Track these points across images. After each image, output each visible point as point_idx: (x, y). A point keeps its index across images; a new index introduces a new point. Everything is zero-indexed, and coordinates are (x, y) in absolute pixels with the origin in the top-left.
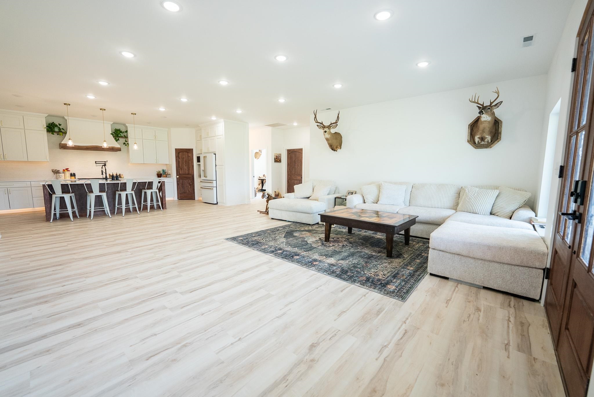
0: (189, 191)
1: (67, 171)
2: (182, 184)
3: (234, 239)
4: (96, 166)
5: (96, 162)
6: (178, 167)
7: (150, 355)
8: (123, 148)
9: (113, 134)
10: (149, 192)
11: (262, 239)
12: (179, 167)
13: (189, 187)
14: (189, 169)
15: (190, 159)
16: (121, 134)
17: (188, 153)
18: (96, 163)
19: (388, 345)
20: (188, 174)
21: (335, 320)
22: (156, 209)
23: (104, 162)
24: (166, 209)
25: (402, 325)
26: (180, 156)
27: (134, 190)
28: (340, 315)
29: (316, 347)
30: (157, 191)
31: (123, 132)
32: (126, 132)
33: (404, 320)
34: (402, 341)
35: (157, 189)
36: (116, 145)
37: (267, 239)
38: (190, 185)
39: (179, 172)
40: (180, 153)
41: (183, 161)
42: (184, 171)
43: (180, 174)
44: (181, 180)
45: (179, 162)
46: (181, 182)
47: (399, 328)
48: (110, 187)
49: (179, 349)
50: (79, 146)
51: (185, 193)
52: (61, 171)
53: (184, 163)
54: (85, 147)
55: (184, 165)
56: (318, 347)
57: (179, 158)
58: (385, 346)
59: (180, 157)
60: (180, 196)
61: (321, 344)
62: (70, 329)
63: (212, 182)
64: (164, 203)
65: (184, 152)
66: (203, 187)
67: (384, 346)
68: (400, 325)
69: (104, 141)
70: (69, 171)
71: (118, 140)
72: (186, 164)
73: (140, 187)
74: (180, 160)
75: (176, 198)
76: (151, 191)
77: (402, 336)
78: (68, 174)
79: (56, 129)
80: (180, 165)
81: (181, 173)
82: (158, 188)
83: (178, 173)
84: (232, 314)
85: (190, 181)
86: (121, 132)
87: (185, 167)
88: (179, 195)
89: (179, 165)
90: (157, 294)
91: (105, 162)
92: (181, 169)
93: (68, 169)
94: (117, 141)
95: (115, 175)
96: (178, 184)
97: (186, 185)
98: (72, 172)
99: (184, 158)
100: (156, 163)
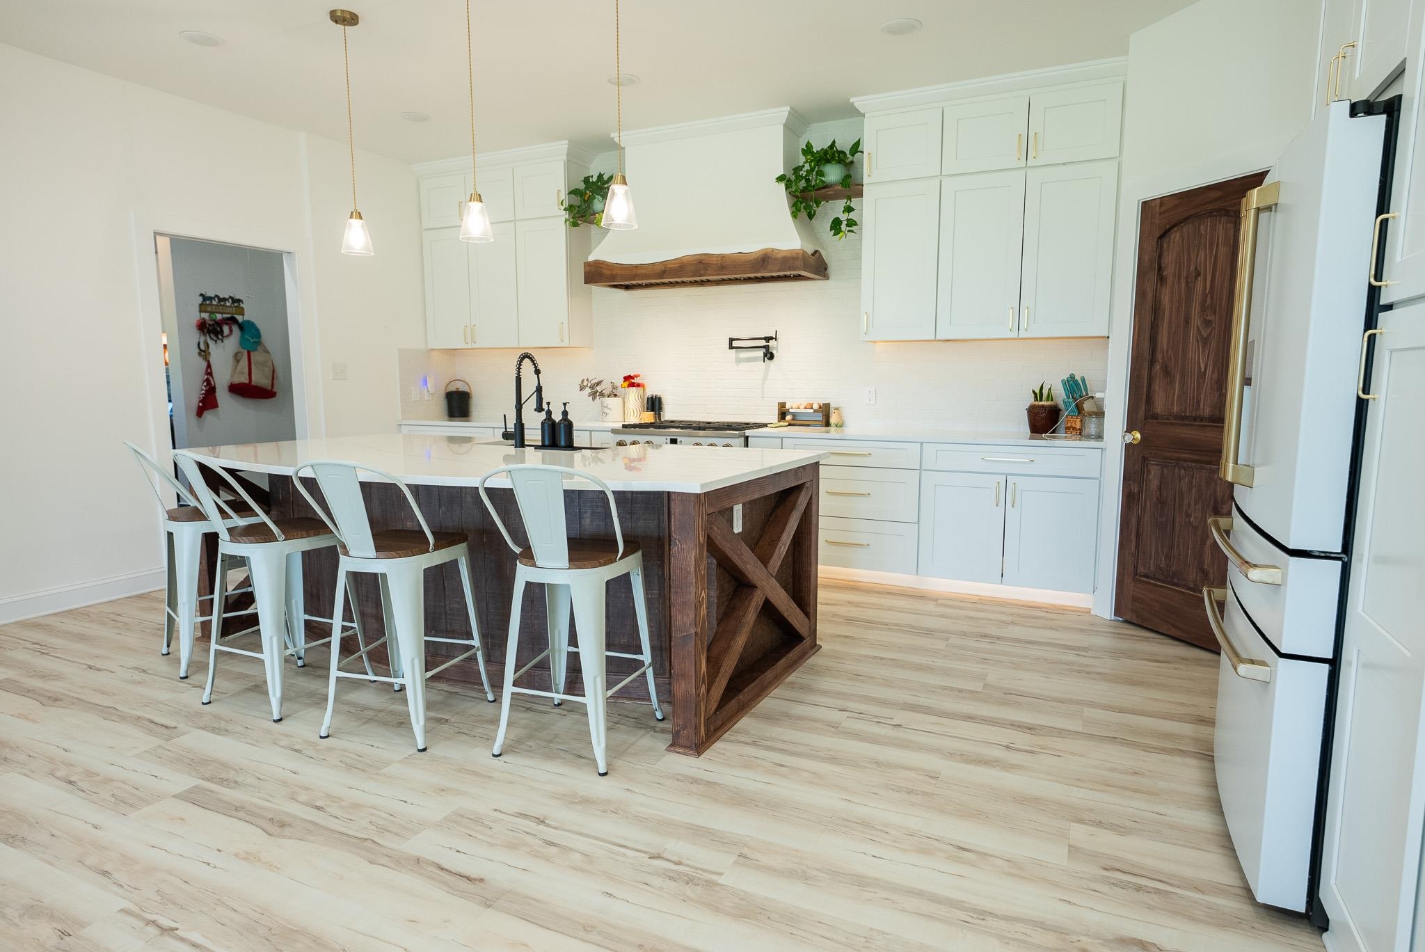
1: (632, 385)
2: (1161, 502)
4: (738, 361)
5: (731, 340)
6: (1146, 355)
9: (790, 177)
12: (1153, 362)
16: (827, 170)
18: (731, 347)
20: (1215, 420)
23: (763, 343)
26: (1169, 259)
39: (1149, 400)
40: (1176, 236)
41: (1189, 301)
42: (1182, 384)
43: (1156, 416)
44: (1154, 471)
45: (1156, 310)
46: (1154, 484)
51: (1170, 578)
53: (1196, 321)
54: (659, 269)
55: (1193, 333)
57: (1159, 277)
59: (1169, 272)
60: (1135, 599)
65: (1210, 214)
70: (639, 385)
72: (1207, 323)
74: (1166, 299)
75: (1105, 606)
78: (634, 399)
80: (1163, 340)
81: (1159, 406)
83: (1140, 406)
87: (1200, 358)
88: (1133, 588)
89: (1153, 340)
91: (768, 339)
92: (1166, 372)
93: (636, 378)
96: (1130, 499)
97: (1188, 515)
98: (651, 391)
99: (1198, 274)
100: (1015, 336)
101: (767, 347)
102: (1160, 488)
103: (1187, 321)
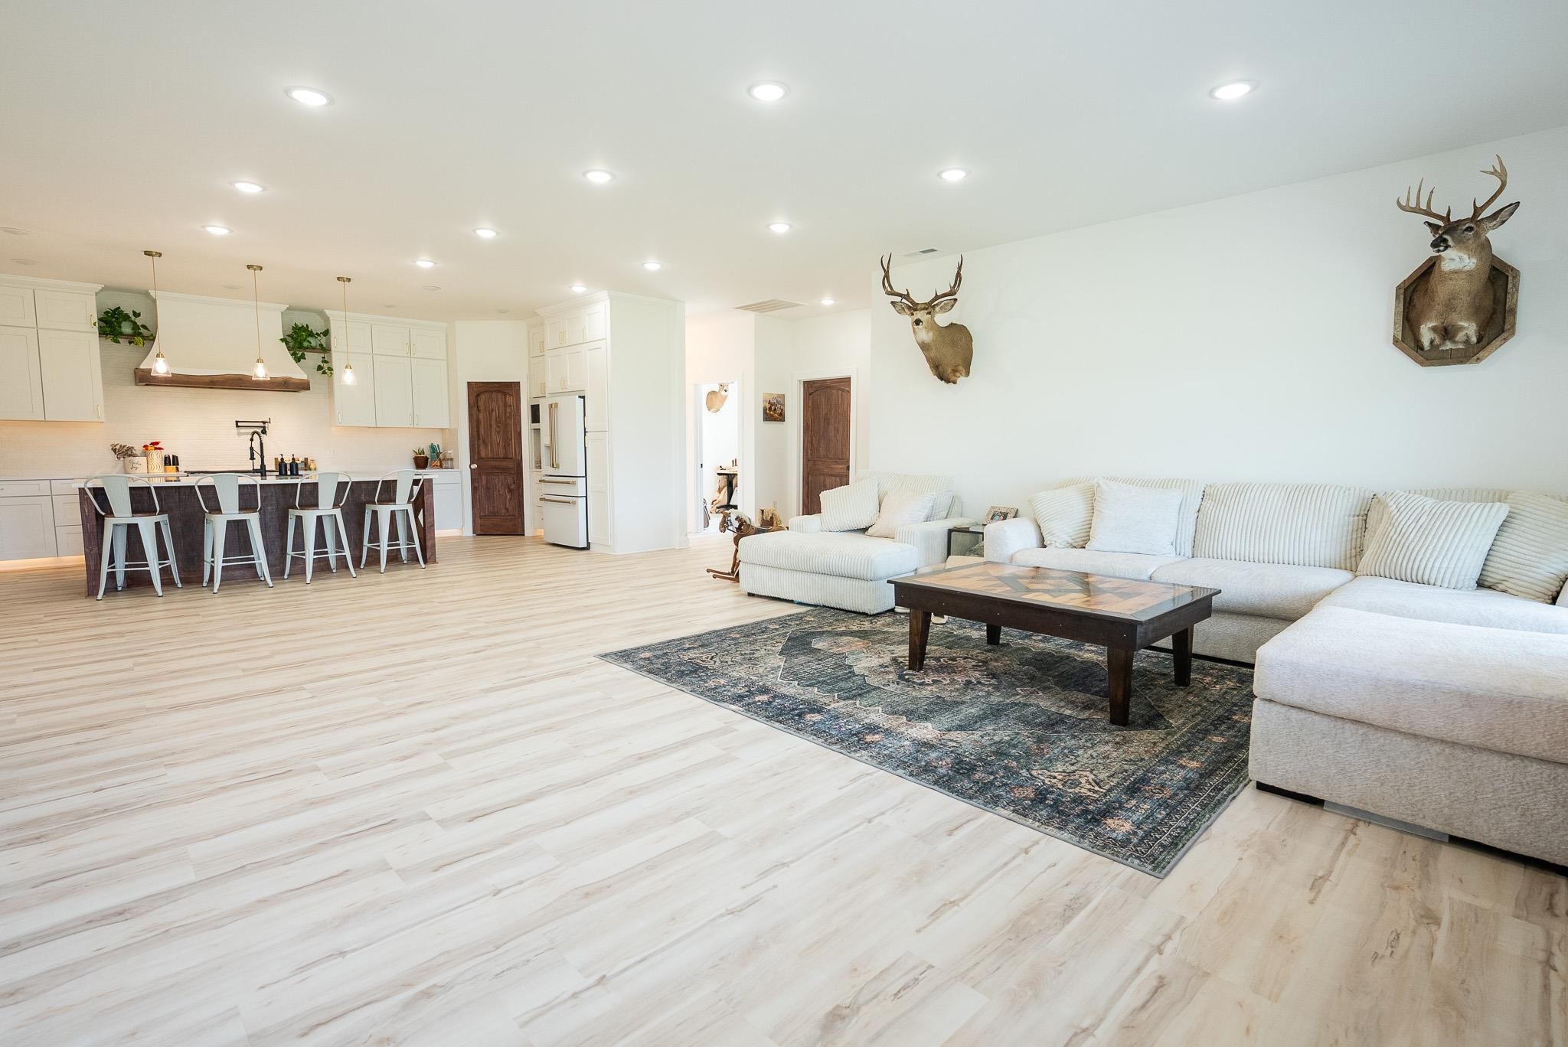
0: (507, 510)
1: (156, 449)
2: (488, 489)
3: (625, 656)
4: (239, 434)
5: (237, 422)
6: (476, 435)
7: (314, 1021)
8: (317, 380)
9: (289, 339)
10: (384, 511)
11: (712, 657)
12: (479, 439)
13: (506, 497)
14: (507, 445)
15: (510, 413)
16: (310, 339)
17: (505, 394)
18: (237, 426)
19: (1095, 1026)
20: (505, 458)
21: (919, 931)
22: (405, 562)
23: (262, 424)
24: (435, 561)
25: (1147, 960)
26: (481, 404)
27: (341, 505)
28: (936, 914)
29: (847, 1020)
30: (410, 508)
31: (317, 334)
32: (326, 333)
33: (1158, 940)
34: (1144, 1015)
35: (409, 502)
36: (296, 372)
37: (728, 659)
38: (511, 491)
39: (479, 453)
40: (483, 396)
41: (491, 420)
42: (491, 446)
43: (482, 458)
44: (484, 478)
45: (478, 421)
46: (484, 482)
47: (1139, 970)
48: (271, 496)
49: (408, 1005)
50: (188, 376)
51: (494, 514)
52: (138, 448)
53: (494, 426)
54: (207, 380)
55: (493, 429)
56: (854, 1021)
57: (479, 410)
58: (1084, 1030)
59: (482, 408)
60: (481, 525)
61: (864, 1009)
62: (93, 925)
63: (574, 483)
64: (429, 544)
65: (495, 391)
66: (547, 497)
67: (1079, 1031)
68: (1141, 957)
69: (258, 361)
70: (160, 449)
71: (303, 357)
72: (498, 427)
73: (360, 495)
74: (481, 417)
75: (469, 531)
76: (392, 507)
77: (1148, 997)
78: (157, 458)
79: (126, 328)
80: (482, 431)
81: (483, 455)
82: (412, 500)
83: (475, 455)
84: (587, 895)
85: (510, 480)
86: (311, 334)
87: (497, 438)
88: (479, 521)
89: (478, 431)
90: (367, 821)
91: (264, 423)
92: (484, 442)
93: (157, 443)
94: (298, 360)
95: (288, 460)
96: (474, 489)
97: (499, 491)
98: (169, 451)
99: (493, 410)
100: (412, 426)
101: (264, 427)
102: (487, 483)
103: (491, 425)
